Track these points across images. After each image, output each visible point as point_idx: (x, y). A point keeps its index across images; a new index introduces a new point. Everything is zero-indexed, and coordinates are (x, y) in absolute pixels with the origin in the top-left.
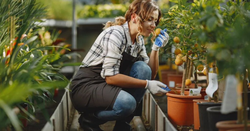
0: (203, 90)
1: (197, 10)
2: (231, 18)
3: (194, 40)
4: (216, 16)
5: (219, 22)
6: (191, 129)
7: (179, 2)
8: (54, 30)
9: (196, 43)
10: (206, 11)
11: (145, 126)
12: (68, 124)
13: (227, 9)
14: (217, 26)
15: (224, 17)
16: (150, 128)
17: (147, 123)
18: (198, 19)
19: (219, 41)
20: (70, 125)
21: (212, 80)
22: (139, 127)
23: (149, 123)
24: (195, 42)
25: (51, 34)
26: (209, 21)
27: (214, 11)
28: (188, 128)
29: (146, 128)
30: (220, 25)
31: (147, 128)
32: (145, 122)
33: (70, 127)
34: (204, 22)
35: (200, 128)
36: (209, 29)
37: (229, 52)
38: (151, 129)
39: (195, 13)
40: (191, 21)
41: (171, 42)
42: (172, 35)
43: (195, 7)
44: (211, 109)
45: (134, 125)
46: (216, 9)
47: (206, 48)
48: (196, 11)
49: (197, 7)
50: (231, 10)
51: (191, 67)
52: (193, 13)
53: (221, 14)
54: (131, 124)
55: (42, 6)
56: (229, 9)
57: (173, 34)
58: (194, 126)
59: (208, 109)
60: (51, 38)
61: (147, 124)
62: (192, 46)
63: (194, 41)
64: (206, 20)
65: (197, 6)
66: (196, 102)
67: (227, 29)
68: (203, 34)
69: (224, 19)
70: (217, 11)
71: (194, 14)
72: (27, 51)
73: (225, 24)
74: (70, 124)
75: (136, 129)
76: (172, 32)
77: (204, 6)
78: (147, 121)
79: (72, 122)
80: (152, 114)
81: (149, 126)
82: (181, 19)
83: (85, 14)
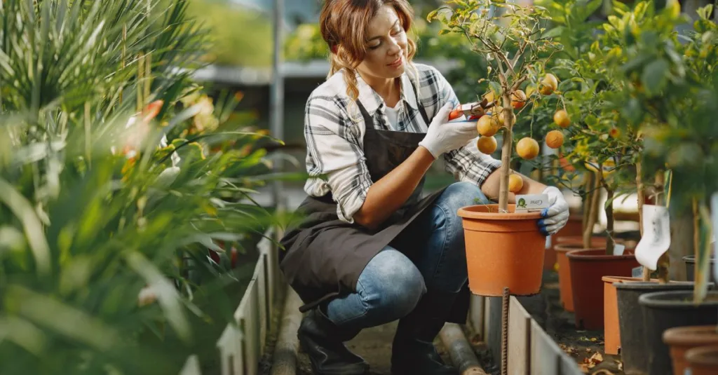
0: (628, 253)
1: (617, 42)
2: (705, 63)
3: (607, 119)
4: (667, 57)
5: (676, 74)
6: (595, 352)
7: (566, 19)
8: (224, 93)
9: (614, 127)
10: (640, 45)
11: (473, 348)
12: (267, 339)
13: (694, 39)
14: (670, 82)
15: (687, 61)
16: (487, 352)
17: (478, 341)
18: (620, 64)
19: (673, 121)
20: (275, 342)
21: (654, 223)
22: (458, 348)
23: (483, 339)
24: (610, 123)
25: (214, 103)
26: (649, 70)
27: (661, 46)
28: (588, 350)
29: (475, 353)
30: (676, 81)
31: (478, 351)
32: (471, 338)
33: (274, 346)
34: (634, 73)
35: (619, 350)
36: (647, 91)
37: (699, 150)
38: (489, 355)
39: (612, 51)
40: (600, 70)
41: (544, 125)
42: (549, 107)
43: (612, 34)
44: (651, 298)
45: (442, 344)
46: (665, 38)
47: (639, 140)
48: (615, 45)
49: (615, 34)
50: (706, 42)
51: (596, 192)
52: (606, 48)
53: (681, 52)
54: (435, 343)
55: (201, 26)
56: (701, 41)
57: (549, 103)
58: (603, 345)
59: (643, 298)
60: (214, 112)
61: (479, 343)
62: (601, 135)
63: (607, 122)
64: (640, 69)
65: (618, 32)
66: (611, 283)
67: (694, 90)
68: (634, 103)
69: (687, 64)
70: (670, 43)
71: (608, 52)
72: (162, 147)
73: (689, 79)
74: (274, 339)
75: (449, 353)
76: (546, 100)
77: (636, 30)
78: (478, 336)
79: (278, 334)
80: (492, 315)
81: (483, 347)
82: (576, 64)
83: (302, 50)
